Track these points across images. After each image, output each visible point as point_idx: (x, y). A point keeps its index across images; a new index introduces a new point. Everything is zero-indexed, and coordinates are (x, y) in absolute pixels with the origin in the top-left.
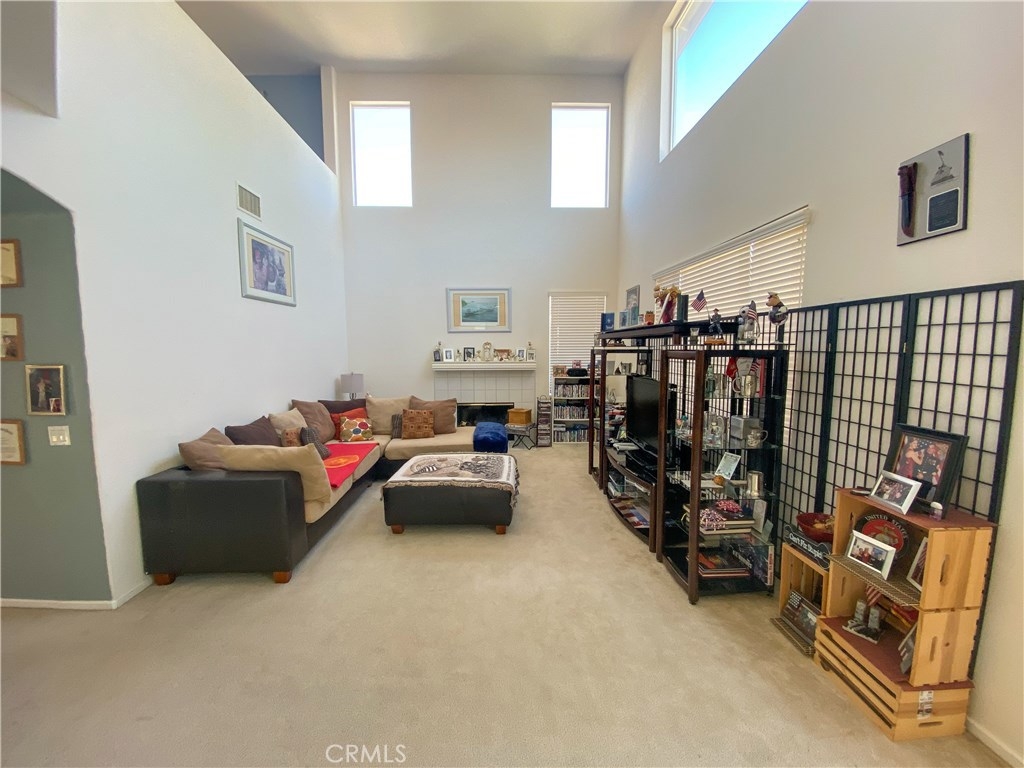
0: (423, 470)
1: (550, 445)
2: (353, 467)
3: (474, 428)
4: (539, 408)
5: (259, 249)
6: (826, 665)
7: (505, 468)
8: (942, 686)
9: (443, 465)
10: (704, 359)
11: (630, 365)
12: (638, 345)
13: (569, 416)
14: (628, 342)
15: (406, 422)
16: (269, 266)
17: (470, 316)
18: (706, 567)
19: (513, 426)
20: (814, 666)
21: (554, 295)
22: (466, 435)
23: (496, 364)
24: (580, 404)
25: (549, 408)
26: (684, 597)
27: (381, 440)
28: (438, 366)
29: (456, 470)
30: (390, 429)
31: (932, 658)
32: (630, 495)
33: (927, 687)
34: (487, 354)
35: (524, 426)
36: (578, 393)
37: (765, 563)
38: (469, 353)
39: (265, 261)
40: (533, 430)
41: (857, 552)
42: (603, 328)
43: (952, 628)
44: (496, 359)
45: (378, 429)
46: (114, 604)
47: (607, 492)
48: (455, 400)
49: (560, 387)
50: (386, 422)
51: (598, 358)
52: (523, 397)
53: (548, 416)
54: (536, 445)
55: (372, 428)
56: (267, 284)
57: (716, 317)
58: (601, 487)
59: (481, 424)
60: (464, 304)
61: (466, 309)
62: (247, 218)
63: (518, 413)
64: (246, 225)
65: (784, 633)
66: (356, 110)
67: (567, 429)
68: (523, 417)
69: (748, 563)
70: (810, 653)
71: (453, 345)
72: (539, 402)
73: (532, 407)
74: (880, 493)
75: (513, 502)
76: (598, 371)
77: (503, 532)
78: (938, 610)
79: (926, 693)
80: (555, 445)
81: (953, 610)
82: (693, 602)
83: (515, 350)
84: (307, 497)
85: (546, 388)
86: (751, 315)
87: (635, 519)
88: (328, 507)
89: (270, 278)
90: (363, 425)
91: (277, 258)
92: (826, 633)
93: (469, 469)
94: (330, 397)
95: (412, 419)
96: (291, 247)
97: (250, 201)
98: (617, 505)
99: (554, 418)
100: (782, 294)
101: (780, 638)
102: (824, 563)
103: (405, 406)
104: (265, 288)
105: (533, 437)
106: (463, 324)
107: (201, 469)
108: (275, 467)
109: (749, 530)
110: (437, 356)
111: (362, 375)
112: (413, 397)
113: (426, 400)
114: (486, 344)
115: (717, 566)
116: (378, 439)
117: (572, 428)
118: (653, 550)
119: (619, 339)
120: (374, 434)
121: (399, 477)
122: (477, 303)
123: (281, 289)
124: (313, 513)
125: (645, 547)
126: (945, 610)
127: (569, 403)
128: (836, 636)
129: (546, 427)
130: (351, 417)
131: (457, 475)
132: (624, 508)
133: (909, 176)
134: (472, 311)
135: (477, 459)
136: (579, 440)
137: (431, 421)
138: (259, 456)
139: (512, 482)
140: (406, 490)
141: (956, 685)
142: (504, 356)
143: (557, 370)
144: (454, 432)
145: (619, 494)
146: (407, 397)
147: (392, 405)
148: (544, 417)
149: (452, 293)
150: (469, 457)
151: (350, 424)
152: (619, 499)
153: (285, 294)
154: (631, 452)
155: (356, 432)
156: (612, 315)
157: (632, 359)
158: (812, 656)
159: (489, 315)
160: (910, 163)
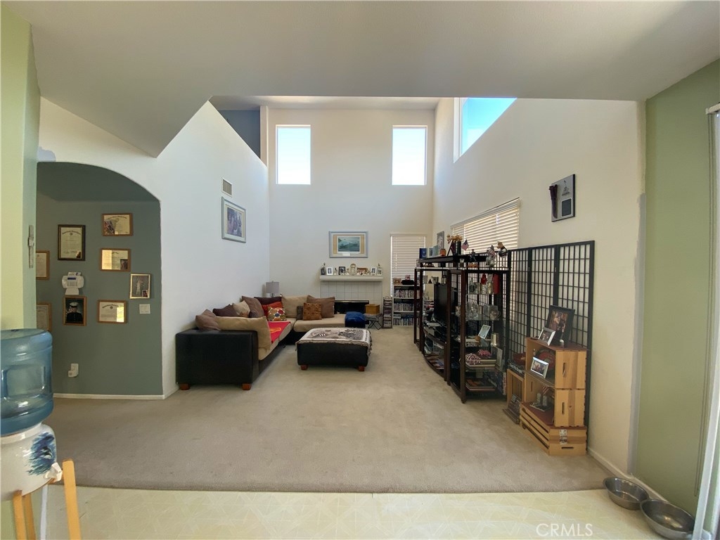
0: (318, 336)
1: (391, 328)
2: (278, 333)
3: (345, 315)
4: (384, 304)
5: (231, 213)
6: (525, 426)
7: (365, 336)
8: (570, 428)
9: (329, 333)
10: (465, 274)
11: (438, 278)
12: (441, 266)
13: (403, 309)
14: (436, 265)
15: (305, 310)
16: (235, 221)
17: (343, 248)
18: (471, 385)
19: (369, 315)
20: (519, 428)
21: (394, 236)
22: (340, 318)
23: (358, 277)
24: (409, 302)
25: (391, 304)
26: (459, 400)
27: (292, 321)
28: (323, 277)
29: (337, 335)
30: (295, 314)
31: (563, 412)
32: (436, 353)
33: (562, 428)
34: (353, 271)
35: (375, 315)
36: (408, 295)
37: (502, 383)
38: (342, 270)
39: (233, 219)
40: (380, 318)
41: (534, 367)
42: (421, 257)
43: (572, 399)
44: (358, 274)
45: (289, 315)
46: (163, 397)
47: (424, 352)
48: (334, 298)
49: (398, 291)
50: (293, 310)
51: (419, 273)
52: (374, 297)
53: (391, 309)
54: (383, 327)
55: (285, 314)
56: (233, 231)
57: (474, 253)
58: (420, 350)
59: (348, 313)
60: (340, 240)
61: (341, 243)
62: (226, 196)
63: (372, 306)
64: (226, 200)
65: (508, 415)
66: (279, 130)
67: (402, 317)
68: (374, 310)
69: (495, 384)
70: (518, 423)
71: (332, 265)
72: (384, 301)
73: (380, 303)
74: (541, 338)
75: (368, 353)
76: (418, 281)
77: (363, 370)
78: (563, 389)
79: (563, 431)
80: (394, 327)
81: (571, 389)
82: (464, 402)
83: (370, 268)
84: (260, 345)
85: (389, 292)
86: (491, 252)
87: (438, 365)
88: (269, 352)
89: (234, 228)
90: (280, 312)
91: (238, 216)
92: (524, 410)
93: (344, 335)
94: (260, 296)
95: (309, 309)
96: (245, 210)
97: (227, 187)
98: (428, 358)
99: (393, 310)
100: (505, 242)
101: (506, 417)
102: (522, 375)
103: (305, 301)
104: (232, 234)
105: (380, 322)
106: (338, 252)
107: (206, 329)
108: (246, 329)
109: (494, 365)
110: (323, 272)
111: (278, 283)
112: (309, 296)
113: (316, 297)
114: (353, 264)
115: (478, 385)
116: (289, 320)
117: (405, 317)
118: (445, 380)
119: (431, 263)
120: (287, 317)
121: (305, 338)
122: (347, 240)
123: (239, 234)
124: (263, 355)
125: (442, 379)
126: (567, 389)
127: (403, 301)
128: (527, 410)
129: (389, 316)
130: (274, 307)
131: (337, 338)
132: (431, 360)
133: (554, 190)
134: (345, 244)
135: (348, 331)
136: (409, 324)
137: (320, 310)
138: (237, 323)
139: (368, 342)
140: (309, 345)
141: (578, 428)
142: (363, 272)
143: (396, 281)
144: (333, 317)
145: (430, 353)
146: (305, 295)
147: (297, 300)
148: (387, 309)
149: (332, 234)
150: (343, 330)
151: (274, 311)
152: (429, 355)
153: (241, 236)
154: (436, 327)
155: (277, 315)
156: (425, 250)
157: (439, 274)
158: (519, 424)
159: (354, 247)
160: (554, 185)
